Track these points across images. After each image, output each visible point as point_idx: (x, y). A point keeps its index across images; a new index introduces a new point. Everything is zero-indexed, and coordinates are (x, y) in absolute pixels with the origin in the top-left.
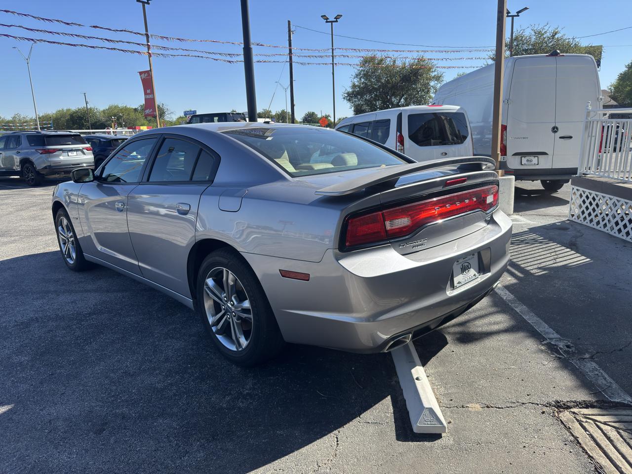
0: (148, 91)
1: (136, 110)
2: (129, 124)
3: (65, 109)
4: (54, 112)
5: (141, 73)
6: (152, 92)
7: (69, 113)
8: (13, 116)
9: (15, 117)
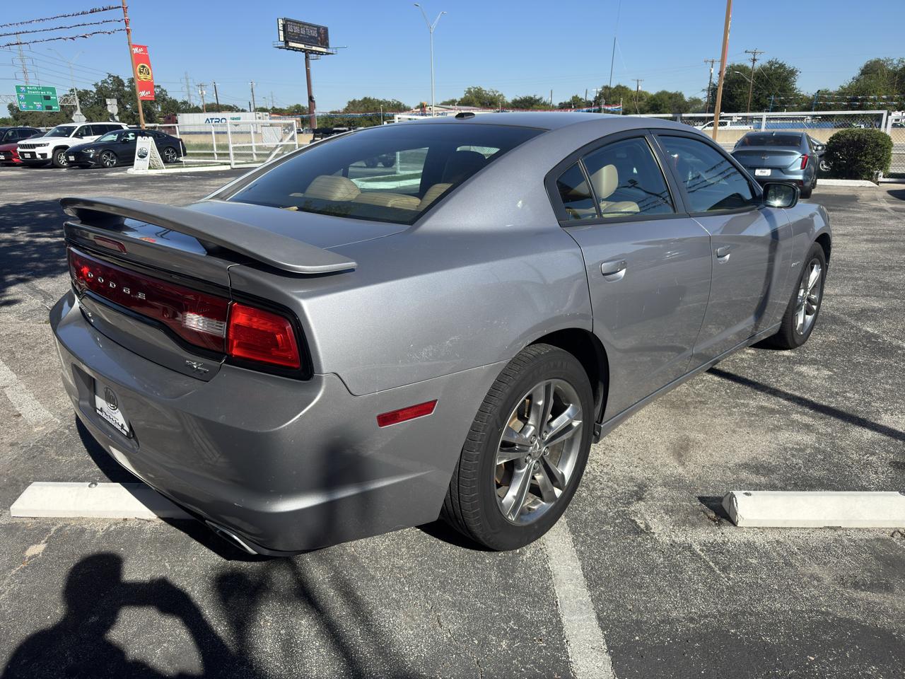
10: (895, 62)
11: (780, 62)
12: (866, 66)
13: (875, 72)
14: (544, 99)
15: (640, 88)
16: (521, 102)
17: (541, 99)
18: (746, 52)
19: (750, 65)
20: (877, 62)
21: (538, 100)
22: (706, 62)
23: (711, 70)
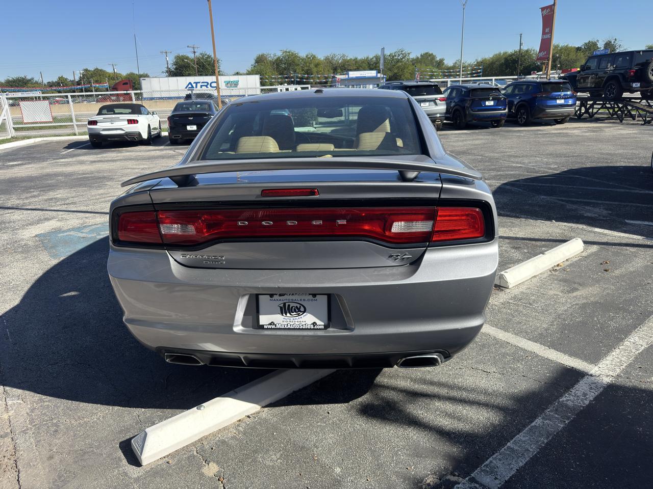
0: (547, 30)
1: (578, 49)
2: (566, 66)
3: (502, 52)
4: (491, 56)
5: (543, 9)
6: (551, 32)
7: (504, 57)
8: (454, 62)
9: (456, 63)
10: (272, 56)
11: (208, 54)
12: (258, 58)
13: (263, 61)
14: (36, 79)
15: (116, 71)
16: (14, 82)
17: (33, 79)
18: (188, 47)
19: (191, 56)
20: (263, 55)
21: (30, 80)
22: (162, 52)
23: (166, 59)
